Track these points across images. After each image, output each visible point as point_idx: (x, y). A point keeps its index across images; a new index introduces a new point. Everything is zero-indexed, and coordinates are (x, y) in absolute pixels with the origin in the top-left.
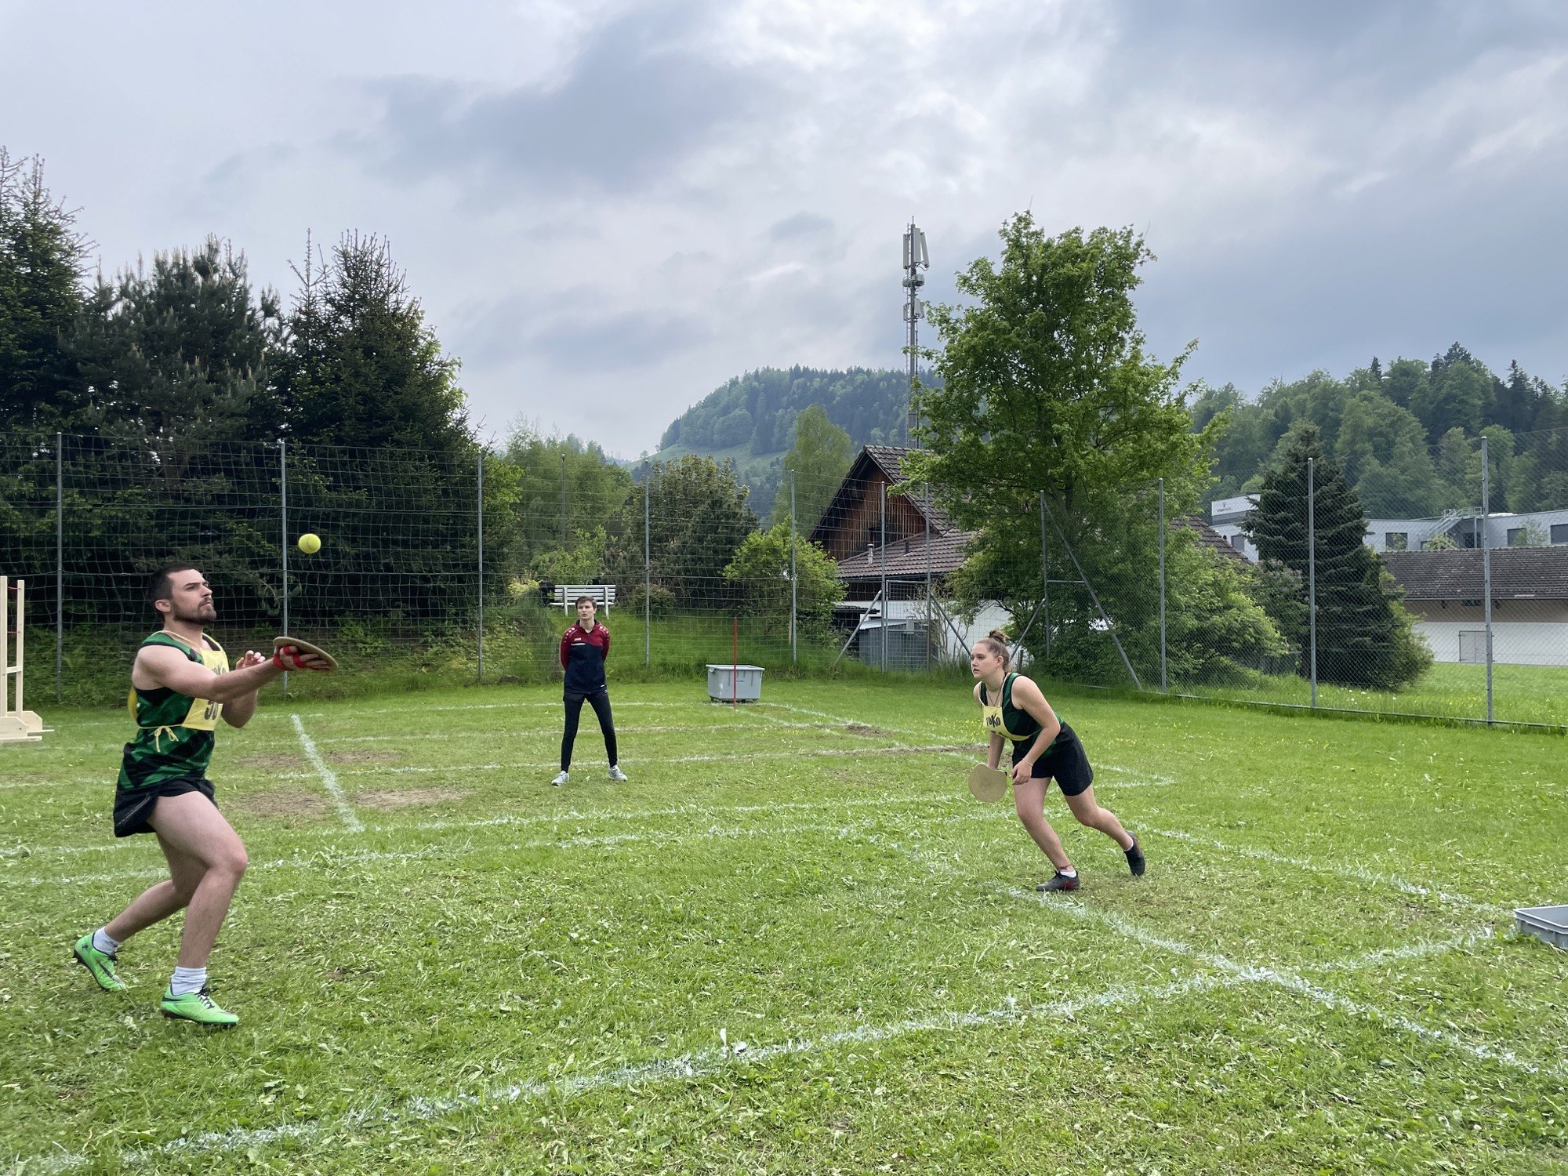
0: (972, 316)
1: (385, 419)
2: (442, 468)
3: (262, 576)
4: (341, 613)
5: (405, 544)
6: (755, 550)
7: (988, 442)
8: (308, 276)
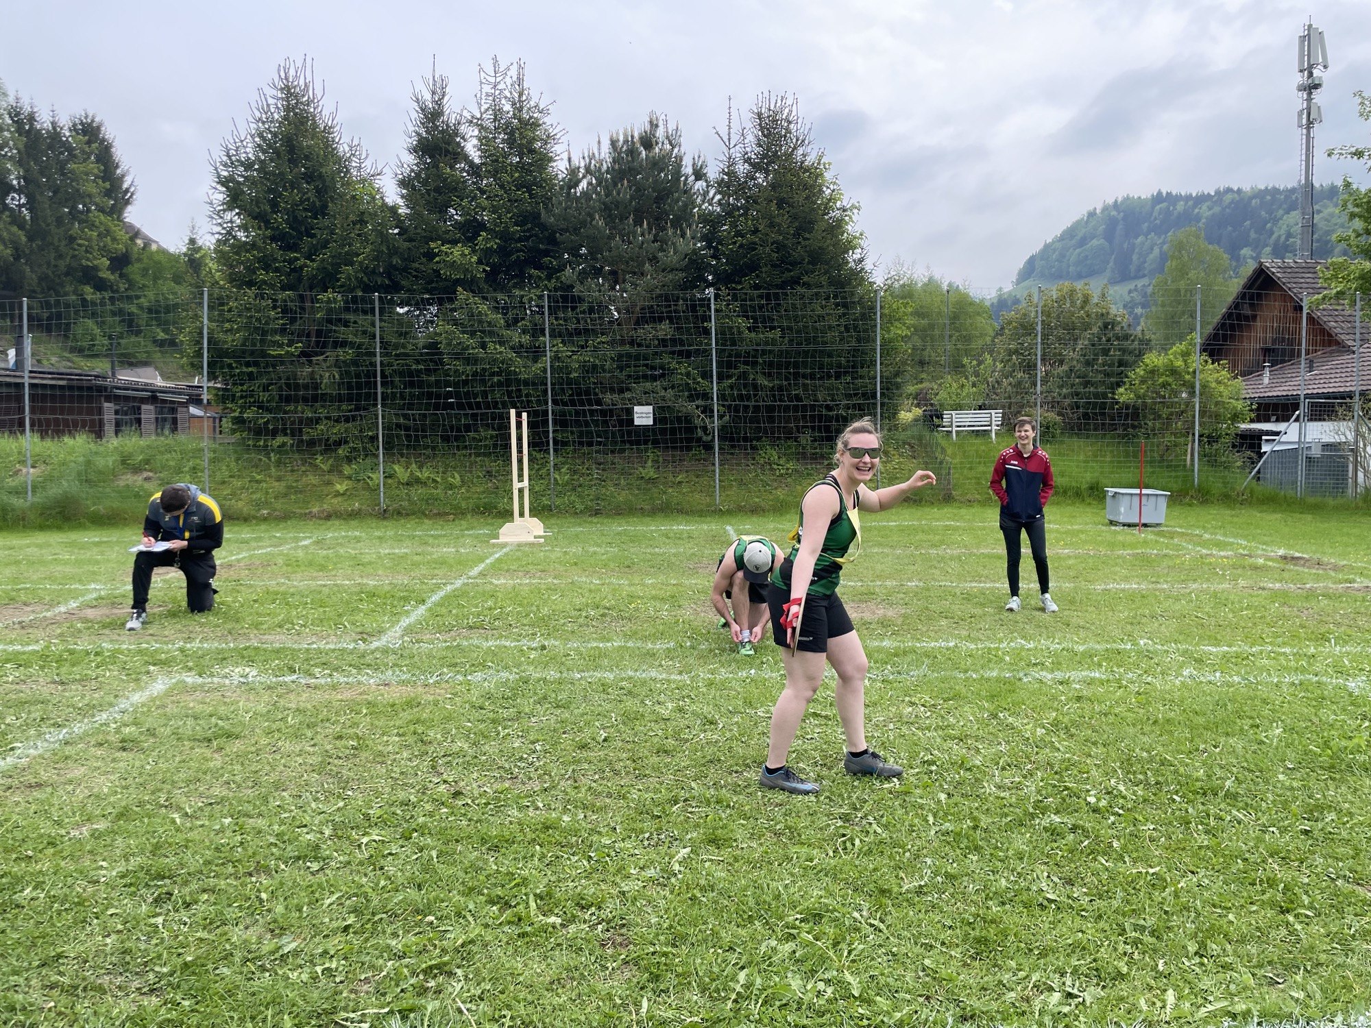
1: (794, 264)
2: (845, 306)
3: (697, 407)
4: (759, 439)
5: (812, 377)
8: (729, 139)
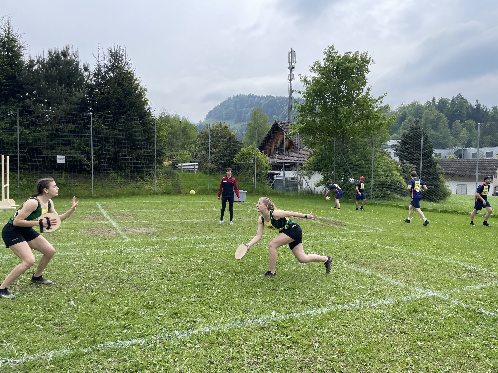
0: (314, 79)
1: (124, 107)
2: (143, 124)
3: (85, 157)
4: (110, 170)
5: (131, 148)
6: (243, 153)
7: (318, 120)
8: (99, 58)
